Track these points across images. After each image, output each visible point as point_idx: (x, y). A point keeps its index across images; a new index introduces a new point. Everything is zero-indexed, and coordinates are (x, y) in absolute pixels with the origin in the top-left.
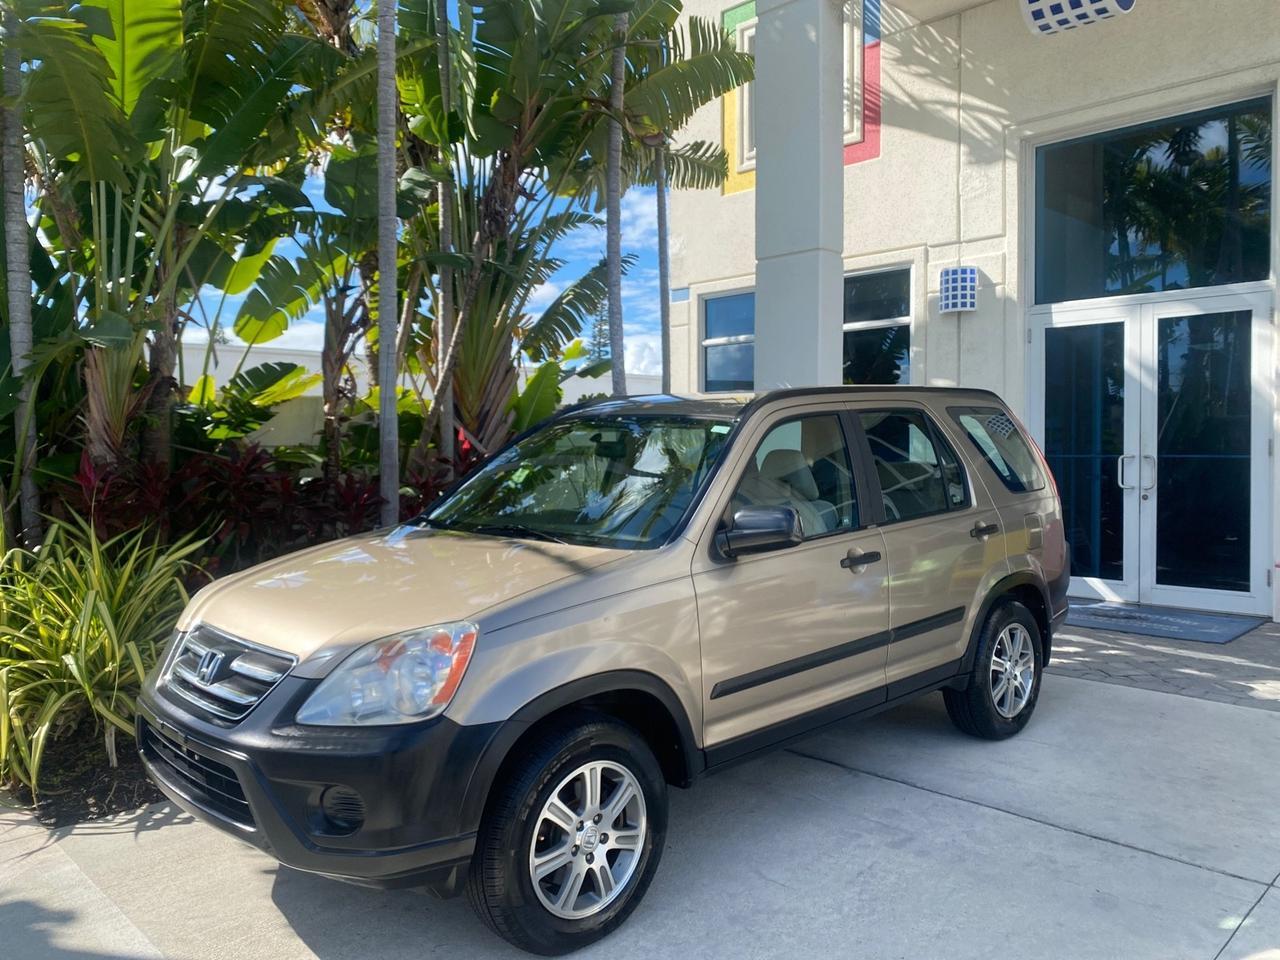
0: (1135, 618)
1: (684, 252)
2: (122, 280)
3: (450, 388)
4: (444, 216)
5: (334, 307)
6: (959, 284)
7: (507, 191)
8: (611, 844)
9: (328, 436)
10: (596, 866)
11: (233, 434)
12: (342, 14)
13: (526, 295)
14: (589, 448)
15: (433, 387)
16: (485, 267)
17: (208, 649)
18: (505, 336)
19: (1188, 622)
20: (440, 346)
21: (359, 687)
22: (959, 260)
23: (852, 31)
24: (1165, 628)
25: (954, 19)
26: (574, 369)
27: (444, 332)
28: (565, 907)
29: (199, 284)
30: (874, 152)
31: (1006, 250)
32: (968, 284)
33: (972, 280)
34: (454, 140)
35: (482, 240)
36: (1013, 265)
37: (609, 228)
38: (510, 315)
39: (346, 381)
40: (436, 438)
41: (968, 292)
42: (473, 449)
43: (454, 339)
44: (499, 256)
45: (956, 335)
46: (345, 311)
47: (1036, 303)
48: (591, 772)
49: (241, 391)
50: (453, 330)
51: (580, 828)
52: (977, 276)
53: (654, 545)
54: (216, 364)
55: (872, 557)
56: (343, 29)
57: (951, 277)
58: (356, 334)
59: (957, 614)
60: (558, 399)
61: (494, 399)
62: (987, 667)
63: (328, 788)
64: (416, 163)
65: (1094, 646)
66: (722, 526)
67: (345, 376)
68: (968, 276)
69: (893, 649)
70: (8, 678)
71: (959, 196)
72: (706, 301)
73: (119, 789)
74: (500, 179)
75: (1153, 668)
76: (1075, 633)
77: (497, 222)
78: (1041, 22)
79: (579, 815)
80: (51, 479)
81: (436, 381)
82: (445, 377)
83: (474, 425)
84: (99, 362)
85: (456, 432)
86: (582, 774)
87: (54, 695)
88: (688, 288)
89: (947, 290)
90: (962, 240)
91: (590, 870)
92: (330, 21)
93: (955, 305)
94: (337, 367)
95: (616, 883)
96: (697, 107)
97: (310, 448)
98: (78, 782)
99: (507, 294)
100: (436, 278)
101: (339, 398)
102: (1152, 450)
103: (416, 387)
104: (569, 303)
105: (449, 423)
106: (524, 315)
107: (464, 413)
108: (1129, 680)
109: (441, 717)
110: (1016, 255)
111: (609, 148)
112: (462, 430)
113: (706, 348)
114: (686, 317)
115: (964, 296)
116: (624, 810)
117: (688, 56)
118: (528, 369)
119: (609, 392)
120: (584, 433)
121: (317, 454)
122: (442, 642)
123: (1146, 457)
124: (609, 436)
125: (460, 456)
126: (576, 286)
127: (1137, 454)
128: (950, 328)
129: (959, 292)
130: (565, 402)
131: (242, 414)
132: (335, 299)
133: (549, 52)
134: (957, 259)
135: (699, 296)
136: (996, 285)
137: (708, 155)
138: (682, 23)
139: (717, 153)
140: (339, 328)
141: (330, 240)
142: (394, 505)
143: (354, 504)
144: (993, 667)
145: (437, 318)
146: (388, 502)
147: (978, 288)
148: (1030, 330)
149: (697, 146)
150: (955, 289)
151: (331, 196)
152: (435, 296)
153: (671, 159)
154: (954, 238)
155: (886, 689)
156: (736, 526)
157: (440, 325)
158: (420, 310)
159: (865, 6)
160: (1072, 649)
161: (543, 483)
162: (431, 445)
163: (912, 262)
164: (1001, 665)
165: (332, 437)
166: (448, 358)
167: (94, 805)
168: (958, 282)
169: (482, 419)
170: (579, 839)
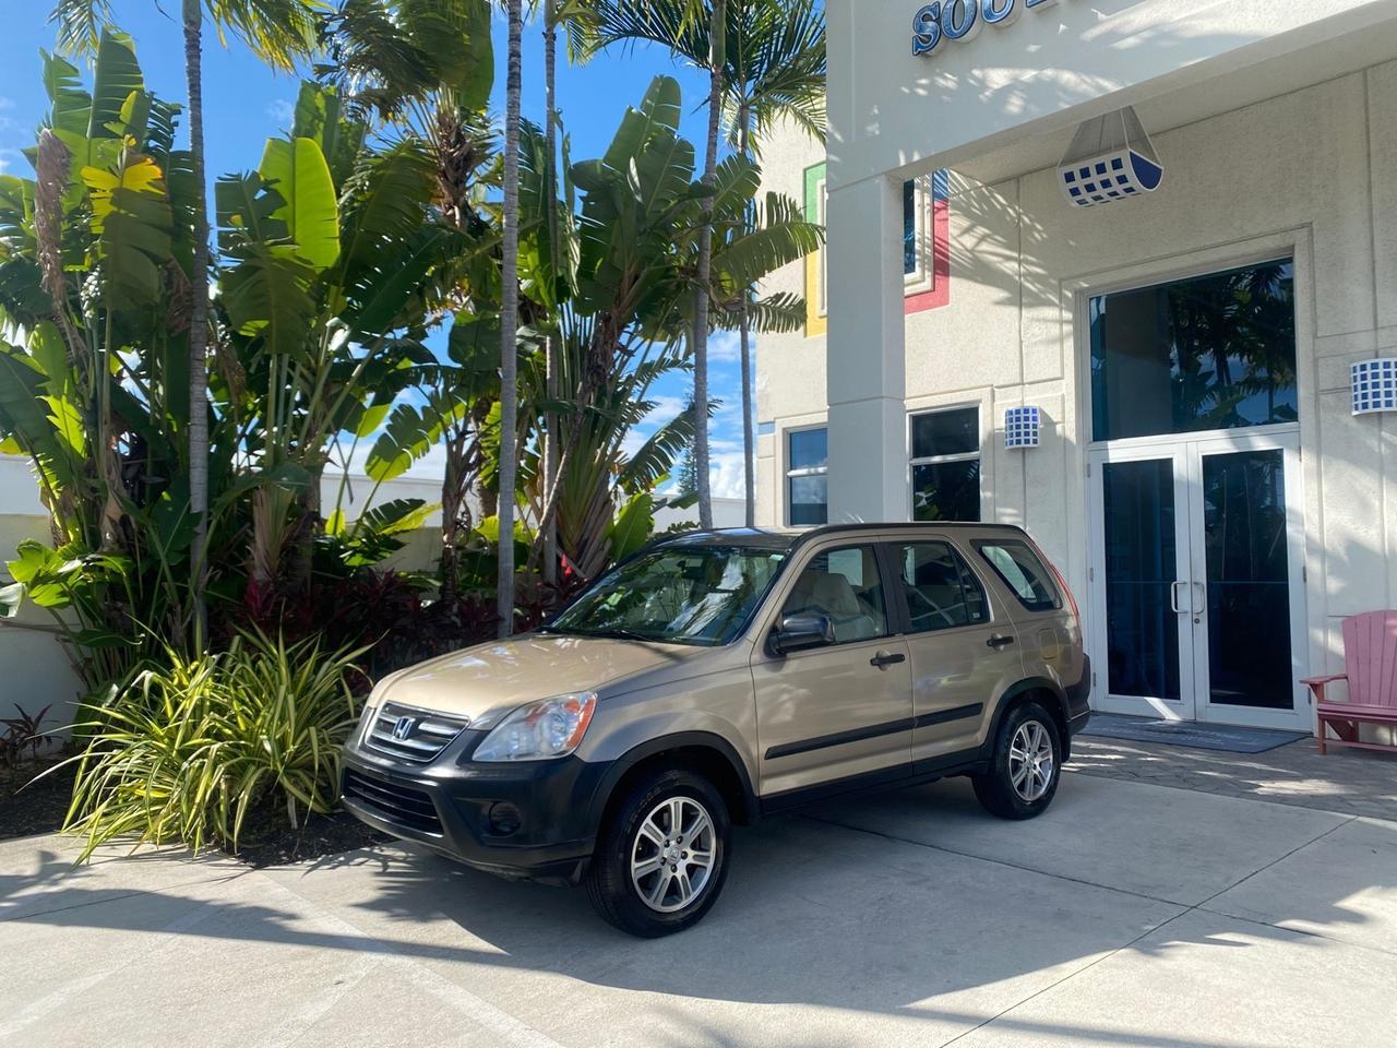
0: (1184, 733)
1: (769, 389)
2: (275, 429)
3: (553, 520)
4: (551, 367)
5: (454, 449)
6: (1022, 423)
7: (608, 348)
8: (690, 860)
9: (446, 562)
10: (678, 875)
11: (366, 561)
12: (461, 187)
13: (623, 435)
14: (675, 573)
15: (539, 519)
16: (587, 412)
17: (398, 718)
18: (603, 472)
19: (1232, 737)
20: (546, 482)
21: (516, 737)
22: (1023, 401)
23: (923, 197)
24: (1207, 740)
25: (1013, 184)
26: (666, 500)
27: (549, 470)
28: (655, 902)
29: (338, 429)
30: (944, 301)
31: (1064, 392)
32: (1031, 423)
33: (1035, 419)
34: (561, 302)
35: (585, 390)
36: (1071, 405)
37: (696, 371)
38: (608, 453)
39: (463, 514)
40: (541, 563)
41: (1031, 430)
42: (573, 575)
43: (558, 476)
44: (599, 402)
45: (1021, 469)
46: (464, 452)
47: (1095, 440)
48: (675, 804)
49: (373, 523)
50: (558, 469)
51: (667, 845)
52: (1038, 415)
53: (723, 643)
54: (352, 500)
55: (898, 658)
56: (462, 199)
57: (1014, 416)
58: (473, 473)
59: (976, 709)
60: (651, 527)
61: (593, 529)
62: (1007, 755)
63: (496, 803)
64: (527, 322)
65: (1135, 754)
66: (774, 630)
67: (462, 508)
68: (1031, 415)
69: (918, 732)
70: (216, 755)
71: (1021, 342)
72: (791, 434)
73: (302, 845)
74: (601, 337)
75: (1178, 771)
76: (1123, 745)
77: (599, 374)
78: (1079, 198)
79: (666, 835)
80: (218, 599)
81: (542, 514)
82: (549, 510)
83: (574, 552)
84: (264, 500)
85: (559, 560)
86: (669, 805)
87: (253, 768)
88: (774, 422)
89: (1011, 427)
90: (1025, 381)
91: (674, 877)
92: (450, 193)
93: (1019, 442)
94: (455, 502)
95: (693, 890)
96: (780, 265)
97: (428, 574)
98: (269, 839)
99: (605, 435)
100: (541, 419)
101: (456, 529)
102: (1202, 577)
103: (522, 516)
104: (661, 443)
105: (552, 551)
106: (620, 452)
107: (566, 542)
108: (1154, 780)
109: (572, 756)
110: (1073, 395)
111: (697, 309)
112: (564, 557)
113: (791, 478)
114: (770, 448)
115: (1027, 434)
116: (699, 836)
117: (764, 226)
118: (622, 503)
119: (696, 520)
120: (672, 559)
121: (436, 579)
122: (572, 705)
123: (1196, 583)
124: (696, 562)
125: (561, 582)
126: (667, 429)
127: (1188, 581)
128: (1016, 462)
129: (1022, 430)
130: (656, 530)
131: (378, 545)
132: (455, 442)
133: (645, 230)
134: (1020, 399)
135: (784, 429)
136: (1056, 423)
137: (787, 304)
138: (760, 197)
139: (795, 303)
140: (457, 467)
141: (451, 389)
142: (509, 622)
143: (475, 623)
144: (1012, 756)
145: (543, 456)
146: (504, 619)
147: (1040, 426)
148: (1089, 465)
149: (778, 297)
150: (1018, 427)
151: (453, 354)
152: (542, 436)
153: (755, 308)
154: (1018, 380)
155: (913, 765)
156: (786, 630)
157: (546, 463)
158: (526, 448)
159: (934, 178)
160: (1113, 757)
161: (636, 606)
162: (536, 570)
163: (980, 401)
164: (1020, 755)
165: (450, 563)
166: (552, 493)
167: (284, 855)
168: (1021, 420)
169: (582, 547)
170: (666, 853)
